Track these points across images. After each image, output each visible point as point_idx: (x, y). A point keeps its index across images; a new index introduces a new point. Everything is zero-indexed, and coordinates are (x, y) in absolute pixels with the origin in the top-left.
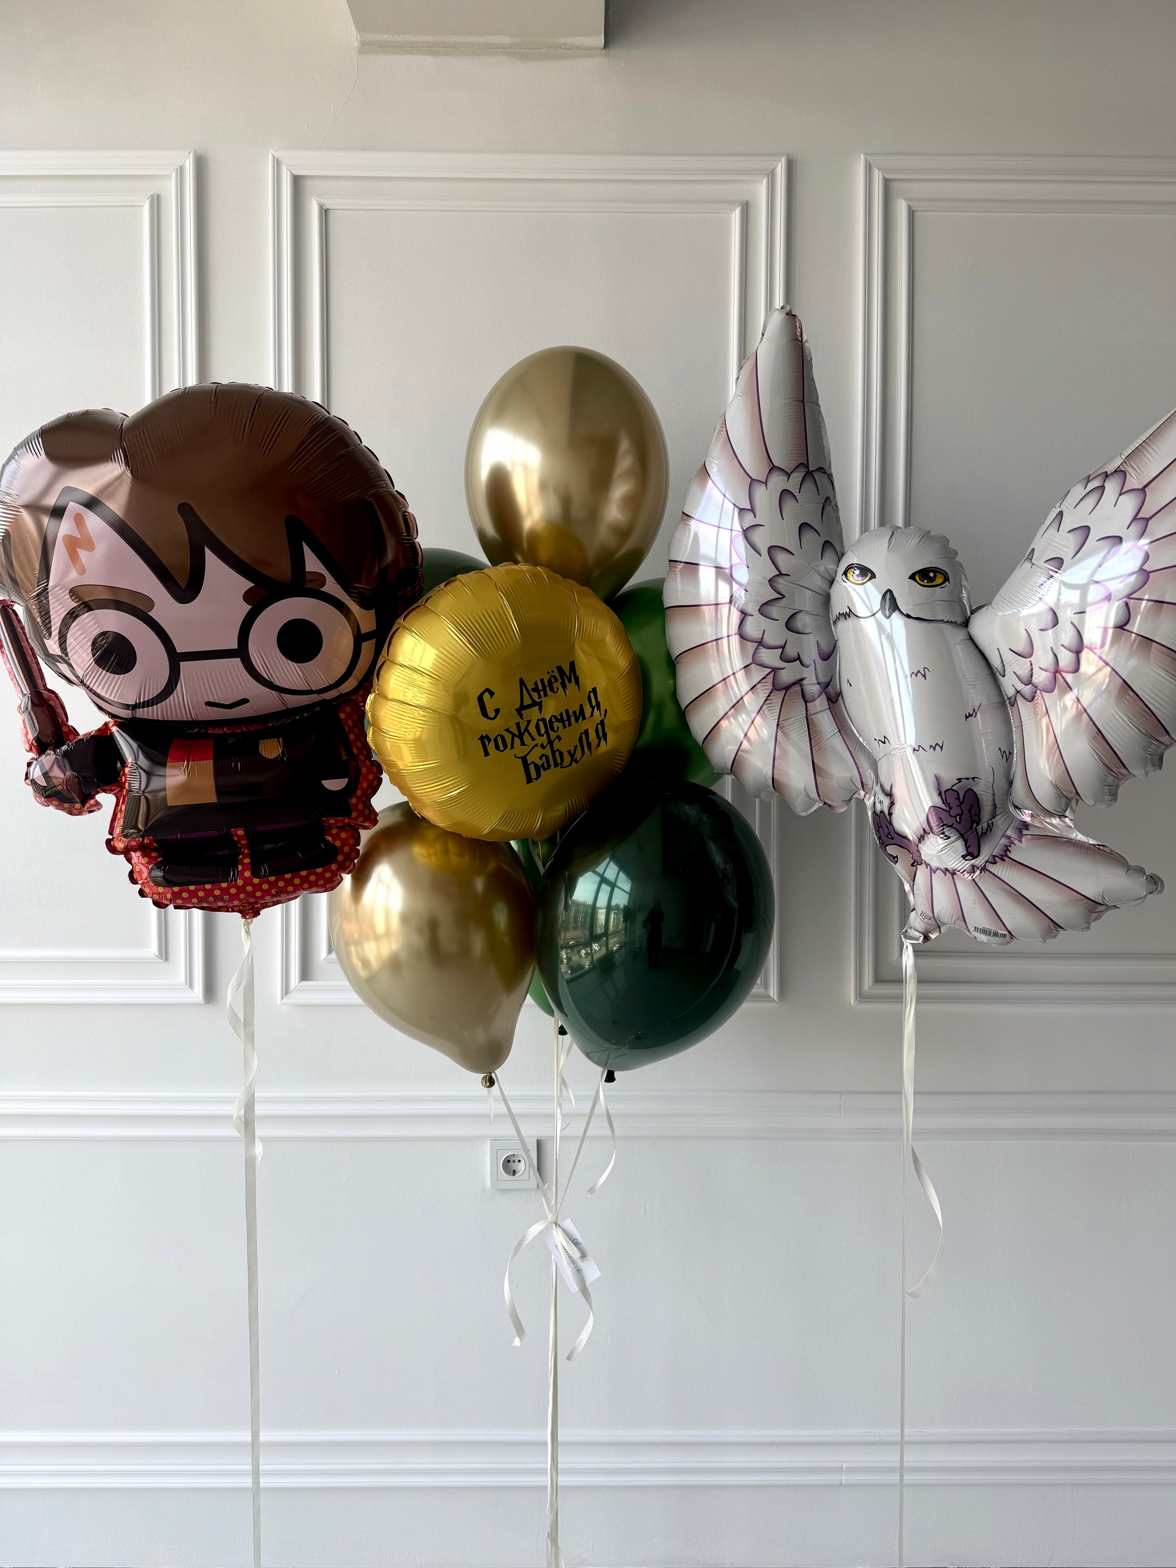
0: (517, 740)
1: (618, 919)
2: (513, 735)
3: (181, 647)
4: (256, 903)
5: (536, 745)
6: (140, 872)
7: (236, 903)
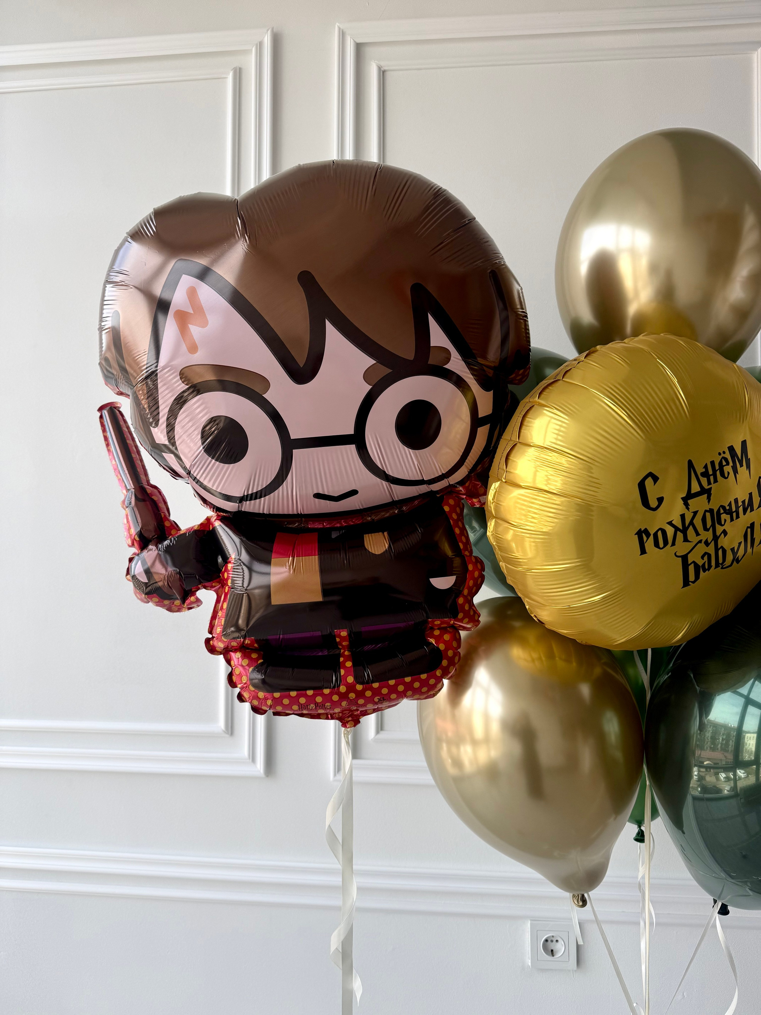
0: (680, 535)
2: (676, 529)
3: (294, 435)
4: (358, 711)
6: (240, 675)
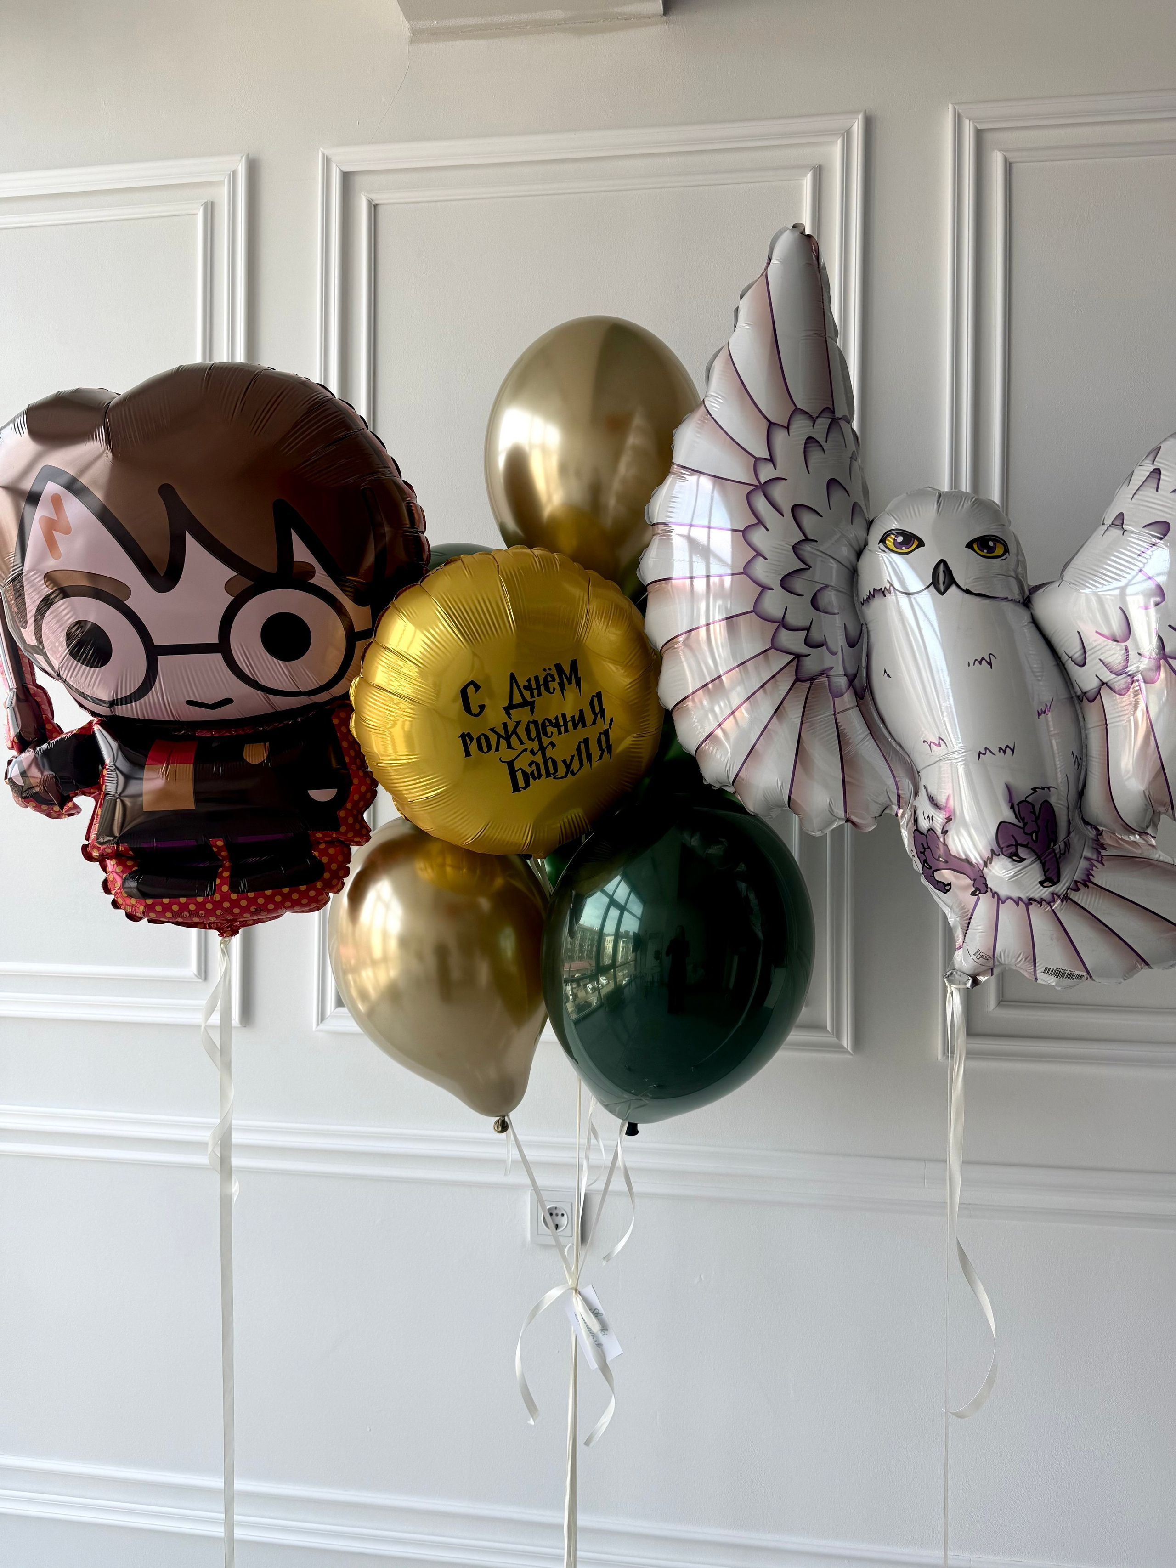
0: (503, 743)
1: (627, 948)
2: (499, 736)
3: (157, 642)
4: (235, 920)
5: (526, 750)
6: (114, 882)
7: (212, 919)
